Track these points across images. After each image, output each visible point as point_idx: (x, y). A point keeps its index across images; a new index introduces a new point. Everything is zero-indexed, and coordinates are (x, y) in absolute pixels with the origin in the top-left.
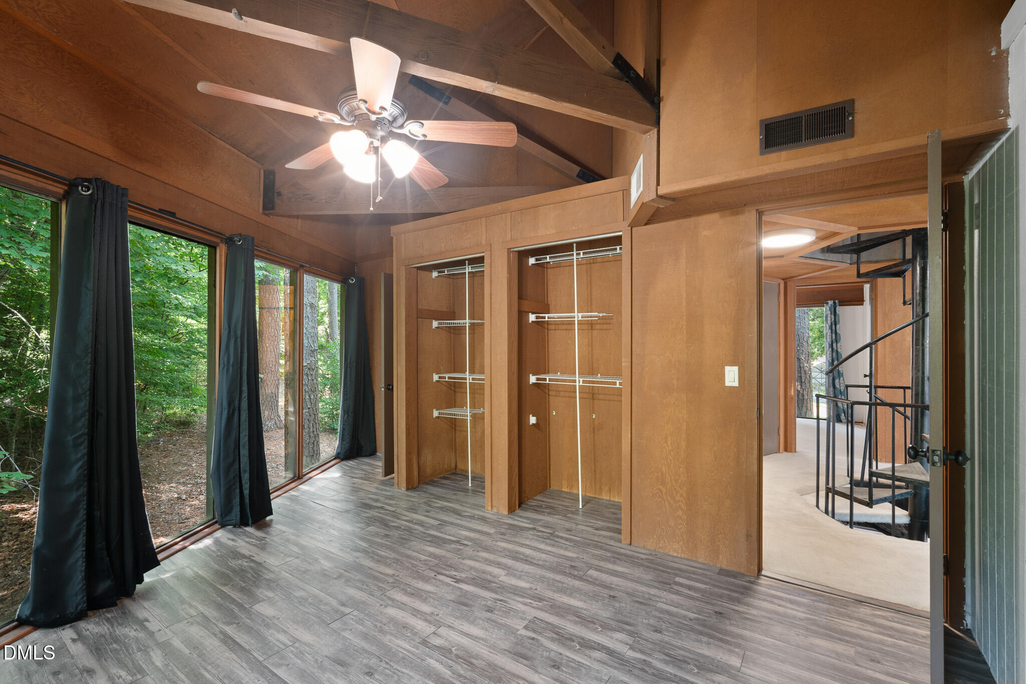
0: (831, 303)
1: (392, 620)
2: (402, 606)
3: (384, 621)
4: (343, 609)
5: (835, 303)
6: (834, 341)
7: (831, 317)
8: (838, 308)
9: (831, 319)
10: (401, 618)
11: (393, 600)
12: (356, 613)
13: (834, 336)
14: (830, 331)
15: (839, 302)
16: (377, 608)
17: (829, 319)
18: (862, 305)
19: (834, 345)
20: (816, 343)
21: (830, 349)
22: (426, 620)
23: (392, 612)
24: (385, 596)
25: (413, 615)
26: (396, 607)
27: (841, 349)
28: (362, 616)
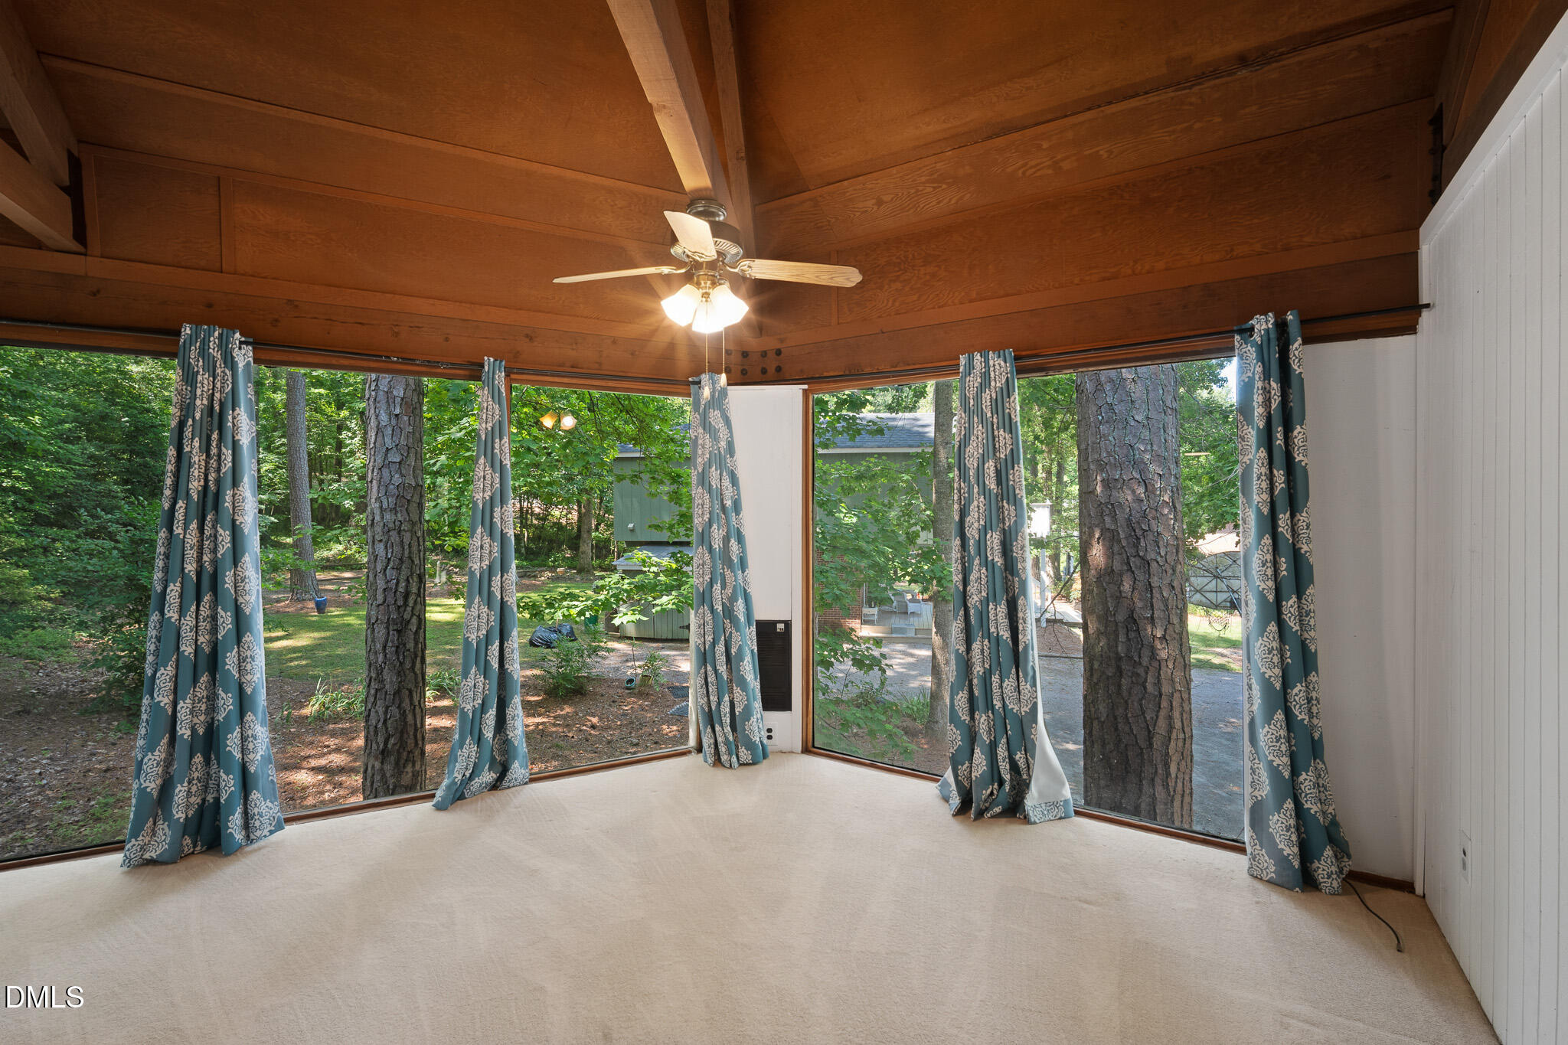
0: (1263, 324)
5: (1281, 326)
6: (1282, 502)
7: (1266, 391)
8: (1296, 346)
9: (1267, 402)
13: (1280, 476)
14: (1263, 453)
15: (1304, 322)
17: (1258, 398)
18: (1415, 332)
19: (1283, 520)
20: (1205, 504)
21: (1267, 540)
27: (1309, 541)
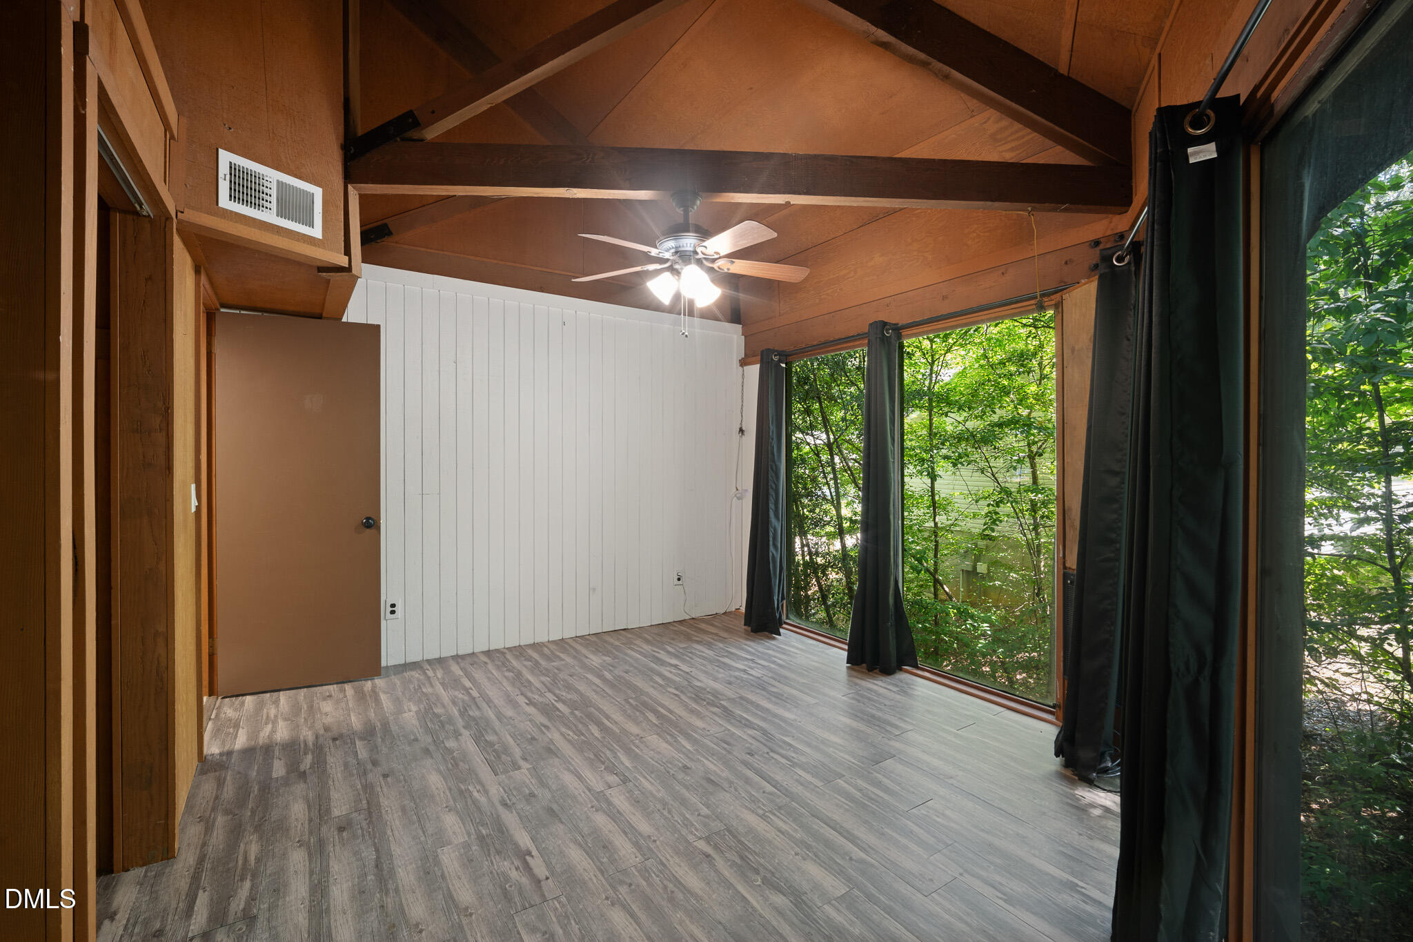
1: (647, 814)
2: (629, 830)
3: (657, 816)
4: (709, 850)
10: (637, 814)
11: (636, 845)
12: (691, 838)
16: (661, 839)
22: (609, 803)
23: (644, 827)
24: (643, 855)
25: (620, 814)
26: (637, 831)
28: (684, 831)
